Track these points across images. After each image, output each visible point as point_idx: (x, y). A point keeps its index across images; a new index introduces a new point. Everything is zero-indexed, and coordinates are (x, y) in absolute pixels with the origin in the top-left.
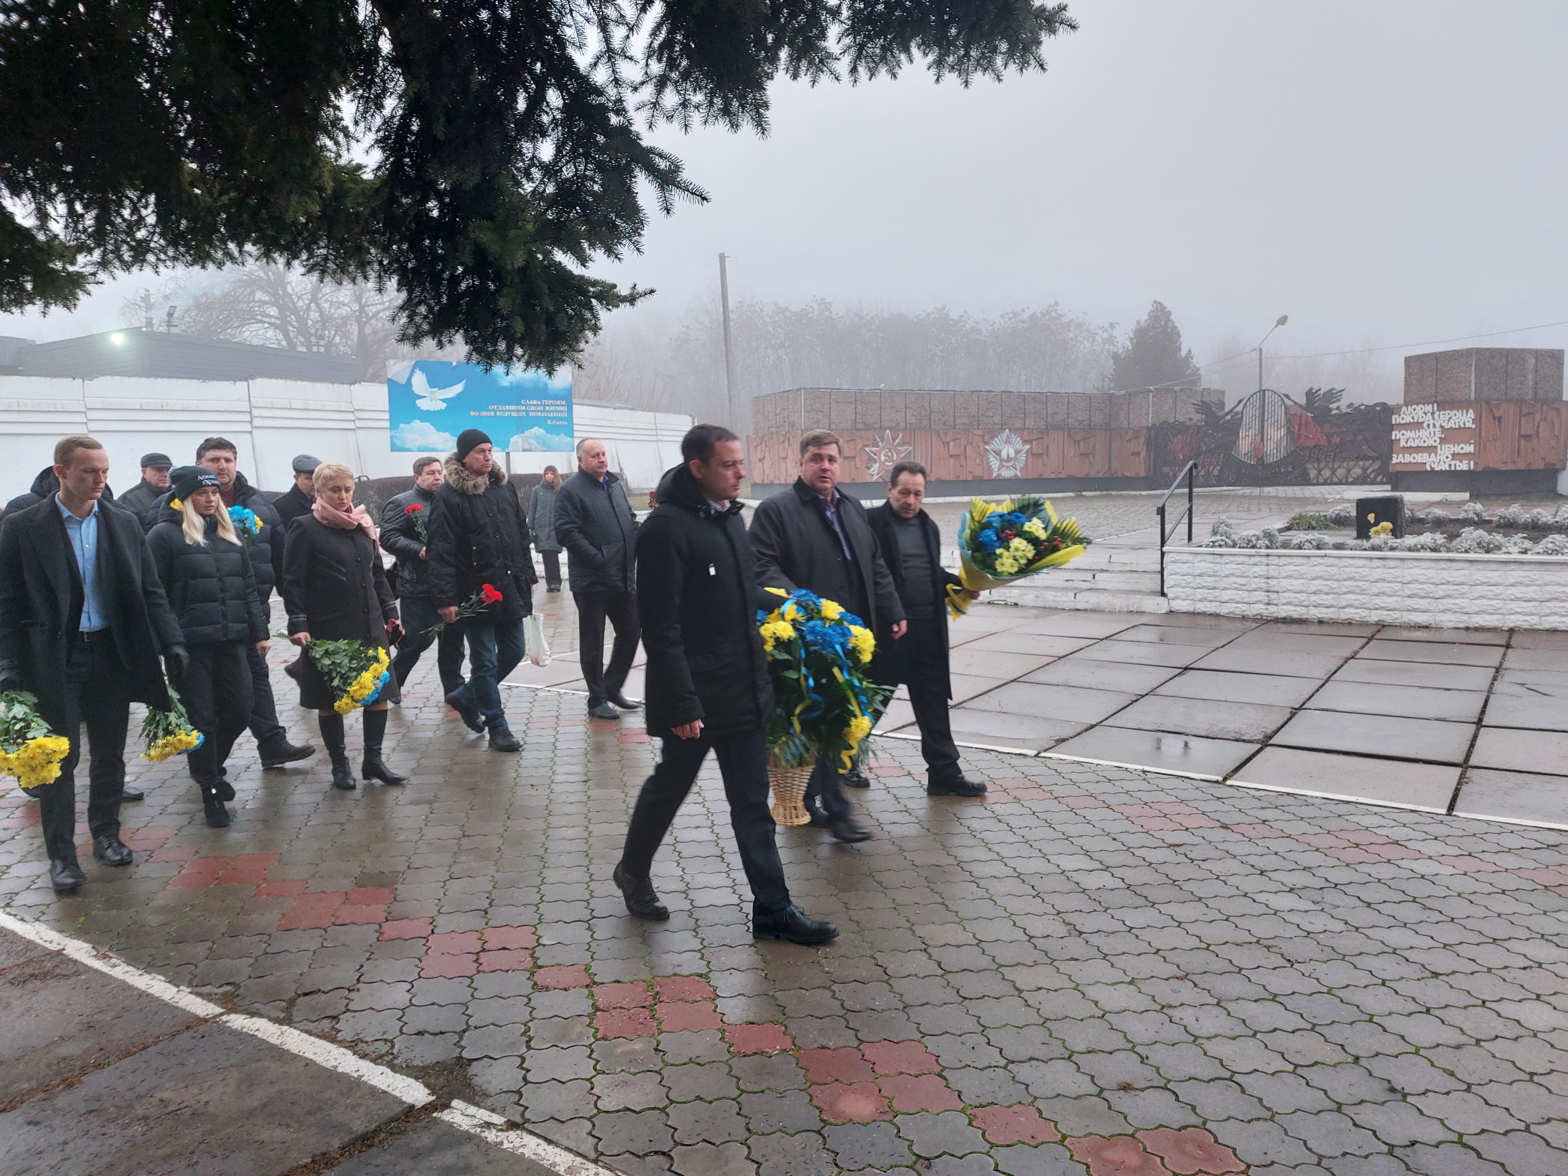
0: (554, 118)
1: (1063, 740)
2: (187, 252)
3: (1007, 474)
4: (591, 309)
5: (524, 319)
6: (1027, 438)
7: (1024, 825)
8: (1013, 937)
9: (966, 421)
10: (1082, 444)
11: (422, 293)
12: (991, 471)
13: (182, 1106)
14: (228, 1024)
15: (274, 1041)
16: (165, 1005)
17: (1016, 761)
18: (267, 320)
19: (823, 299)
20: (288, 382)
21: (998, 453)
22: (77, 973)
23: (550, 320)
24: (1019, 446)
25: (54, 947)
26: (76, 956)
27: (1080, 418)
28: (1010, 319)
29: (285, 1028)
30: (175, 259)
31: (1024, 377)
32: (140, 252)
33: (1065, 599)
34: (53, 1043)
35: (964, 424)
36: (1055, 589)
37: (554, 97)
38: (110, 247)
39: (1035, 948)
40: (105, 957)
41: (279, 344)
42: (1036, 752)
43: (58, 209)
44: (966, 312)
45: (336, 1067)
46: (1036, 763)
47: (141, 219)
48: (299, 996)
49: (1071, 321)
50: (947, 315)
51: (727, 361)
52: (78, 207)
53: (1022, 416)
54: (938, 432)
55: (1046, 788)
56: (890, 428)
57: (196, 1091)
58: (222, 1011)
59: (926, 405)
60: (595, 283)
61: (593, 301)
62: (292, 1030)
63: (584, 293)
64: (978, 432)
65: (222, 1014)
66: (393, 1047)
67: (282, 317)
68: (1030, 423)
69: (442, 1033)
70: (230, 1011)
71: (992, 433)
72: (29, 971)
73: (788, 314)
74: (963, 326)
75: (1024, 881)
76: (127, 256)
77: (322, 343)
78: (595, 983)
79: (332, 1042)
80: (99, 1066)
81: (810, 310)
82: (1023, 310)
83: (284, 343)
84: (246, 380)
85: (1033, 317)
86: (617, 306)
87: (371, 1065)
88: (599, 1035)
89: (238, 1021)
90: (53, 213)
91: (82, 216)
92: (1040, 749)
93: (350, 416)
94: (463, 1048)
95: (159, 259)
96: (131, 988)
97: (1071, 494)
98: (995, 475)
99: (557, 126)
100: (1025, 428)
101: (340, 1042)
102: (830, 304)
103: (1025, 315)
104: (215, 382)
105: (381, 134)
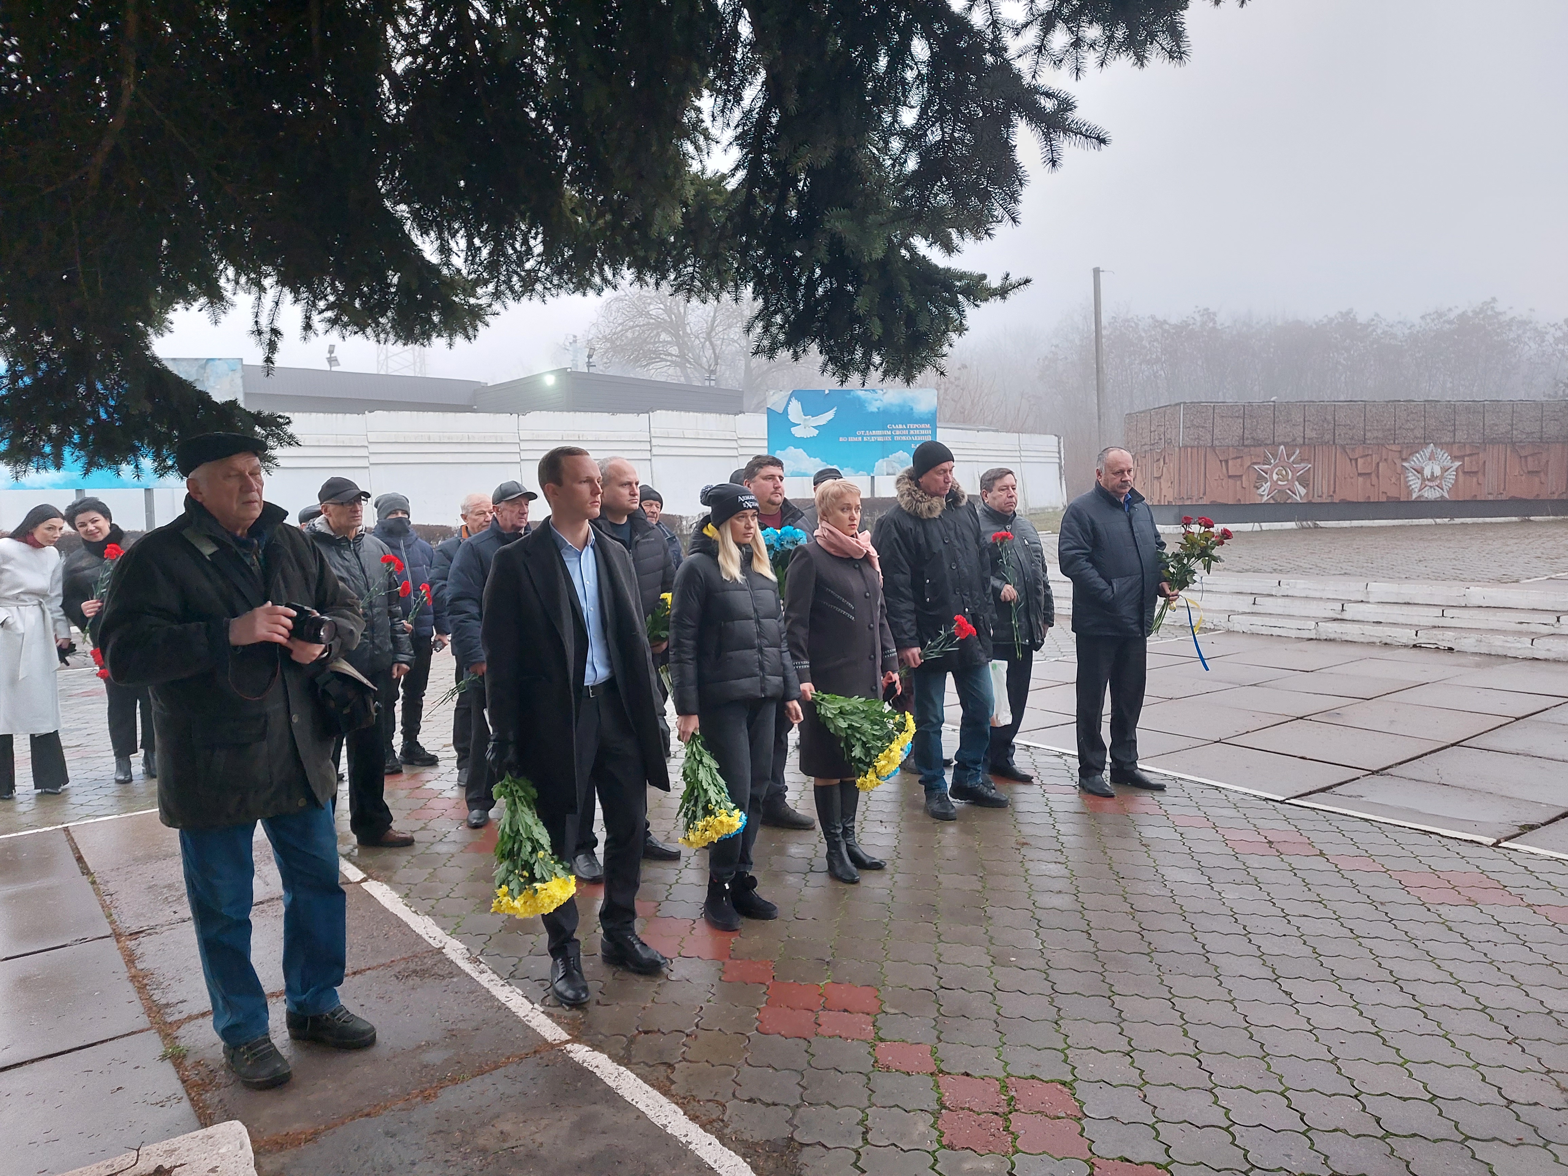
0: (919, 74)
1: (1532, 827)
2: (570, 280)
3: (1430, 494)
4: (956, 305)
5: (881, 319)
6: (1457, 454)
7: (1484, 938)
8: (1483, 1098)
9: (1380, 434)
10: (1530, 459)
11: (778, 301)
12: (1410, 493)
13: (520, 1142)
14: (571, 1055)
15: (610, 1082)
16: (518, 1021)
17: (1465, 849)
18: (669, 358)
19: (1207, 309)
20: (682, 413)
21: (1420, 471)
22: (451, 975)
23: (911, 320)
24: (1447, 463)
25: (436, 944)
26: (452, 956)
27: (1528, 430)
28: (1433, 320)
29: (622, 1069)
30: (559, 286)
31: (1449, 385)
32: (529, 282)
33: (1519, 645)
34: (419, 1047)
35: (1377, 438)
36: (1504, 632)
37: (920, 48)
38: (502, 278)
39: (1518, 1118)
40: (476, 961)
41: (679, 380)
42: (1495, 841)
43: (459, 243)
44: (1377, 315)
45: (665, 1126)
46: (1495, 855)
47: (529, 250)
48: (640, 1032)
49: (1512, 319)
50: (1354, 319)
51: (1098, 379)
52: (477, 242)
53: (1451, 428)
54: (1343, 447)
55: (1514, 891)
56: (1286, 444)
57: (533, 1128)
58: (569, 1037)
59: (1330, 418)
60: (961, 276)
61: (960, 297)
62: (629, 1073)
63: (949, 288)
64: (1394, 448)
65: (567, 1042)
66: (724, 1113)
67: (682, 355)
68: (1461, 436)
69: (775, 1104)
70: (575, 1040)
71: (1414, 448)
72: (412, 966)
73: (1167, 327)
74: (1374, 330)
75: (1492, 1019)
76: (517, 287)
77: (713, 377)
78: (941, 1071)
79: (665, 1095)
80: (454, 1081)
81: (1192, 321)
82: (1450, 310)
83: (682, 379)
84: (647, 412)
85: (1462, 316)
86: (987, 300)
87: (701, 1131)
88: (945, 1142)
89: (581, 1053)
90: (455, 249)
91: (479, 248)
92: (1499, 836)
93: (734, 444)
94: (796, 1127)
95: (545, 288)
96: (493, 998)
97: (1514, 519)
98: (1414, 496)
99: (922, 83)
100: (1454, 442)
101: (673, 1096)
102: (1215, 314)
103: (1452, 316)
104: (622, 415)
105: (740, 130)
